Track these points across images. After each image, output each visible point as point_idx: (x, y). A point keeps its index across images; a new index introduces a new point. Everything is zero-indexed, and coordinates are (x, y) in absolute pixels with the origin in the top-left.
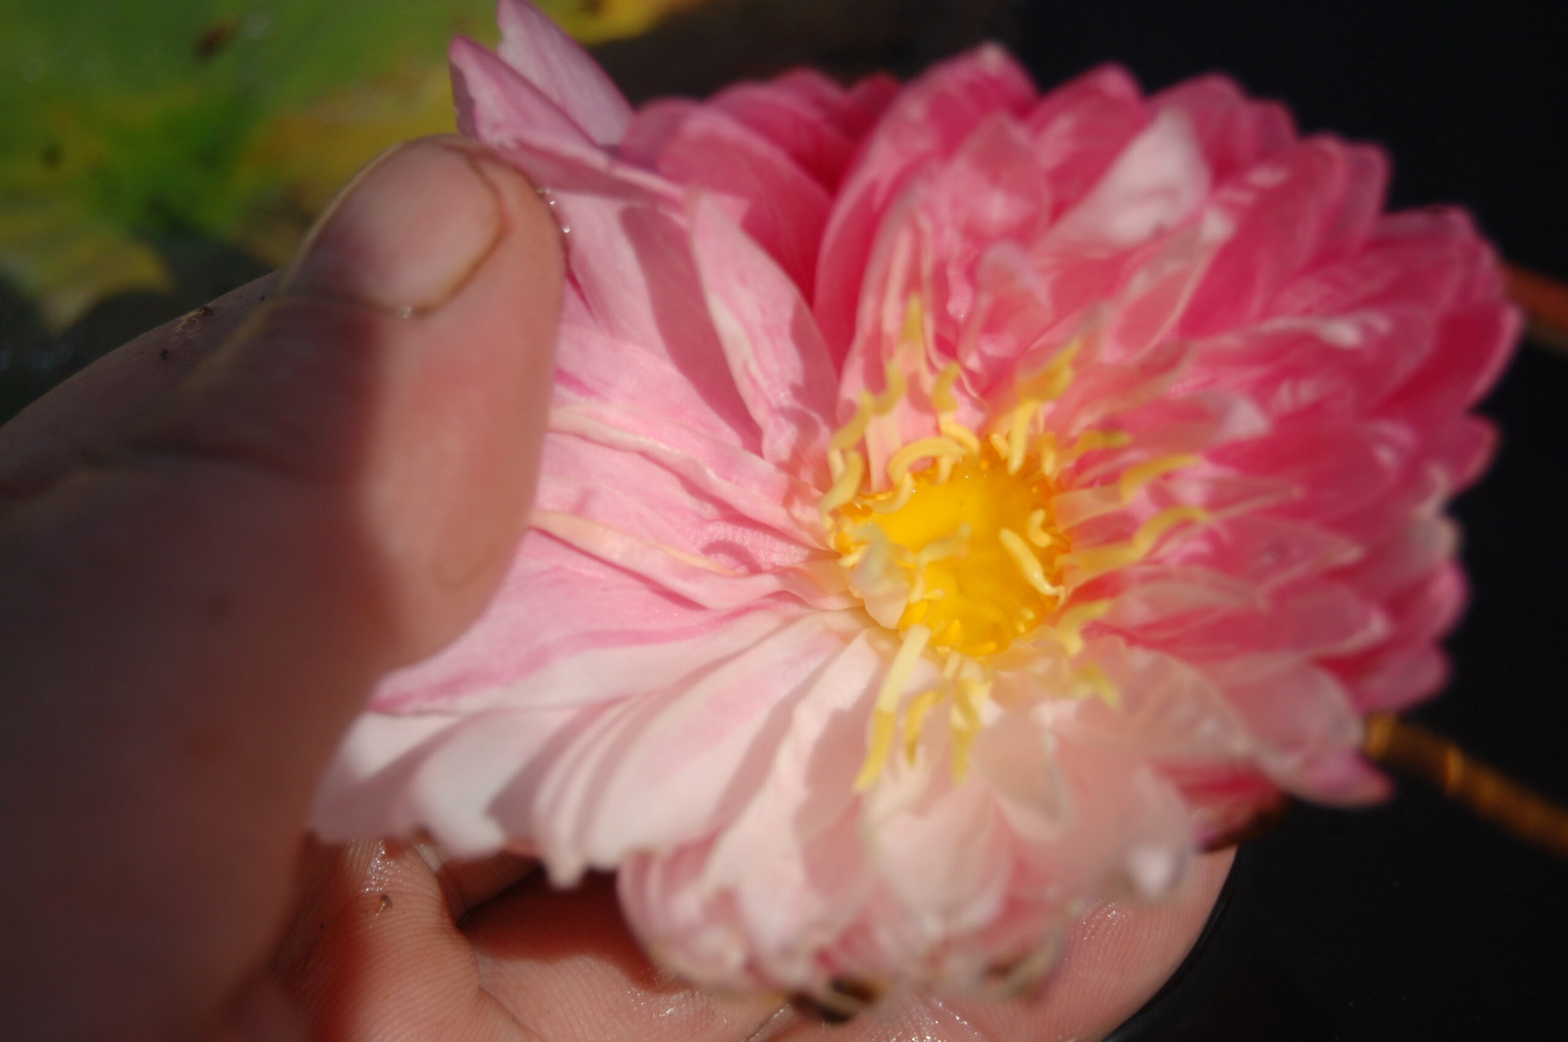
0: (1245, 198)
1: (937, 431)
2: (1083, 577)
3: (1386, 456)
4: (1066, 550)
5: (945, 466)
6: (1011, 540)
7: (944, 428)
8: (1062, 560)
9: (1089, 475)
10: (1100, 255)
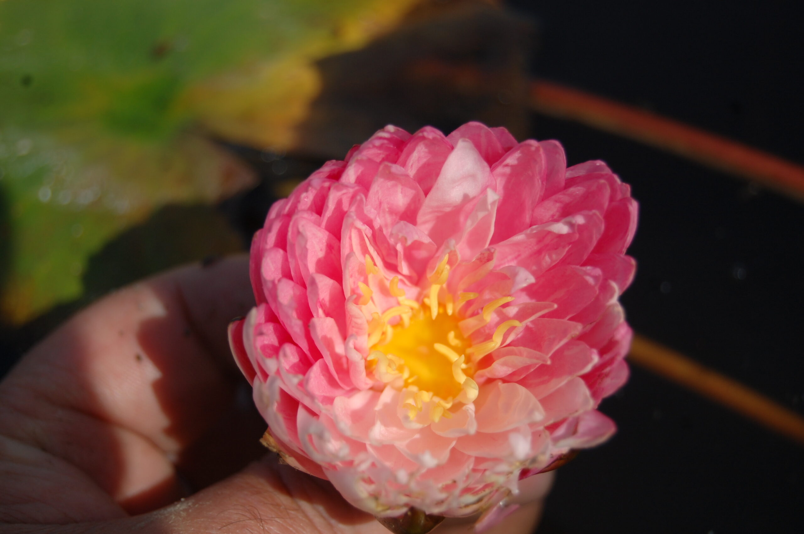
0: (508, 170)
1: (399, 304)
2: (479, 356)
3: (591, 280)
4: (470, 346)
5: (406, 318)
6: (441, 348)
7: (401, 303)
8: (469, 351)
9: (470, 311)
10: (448, 210)
